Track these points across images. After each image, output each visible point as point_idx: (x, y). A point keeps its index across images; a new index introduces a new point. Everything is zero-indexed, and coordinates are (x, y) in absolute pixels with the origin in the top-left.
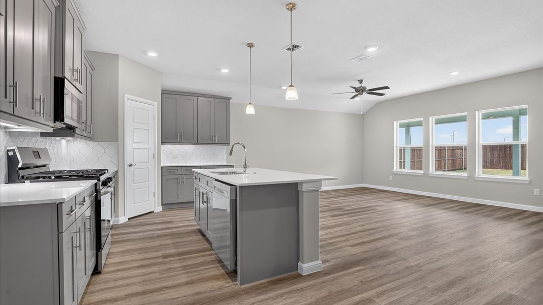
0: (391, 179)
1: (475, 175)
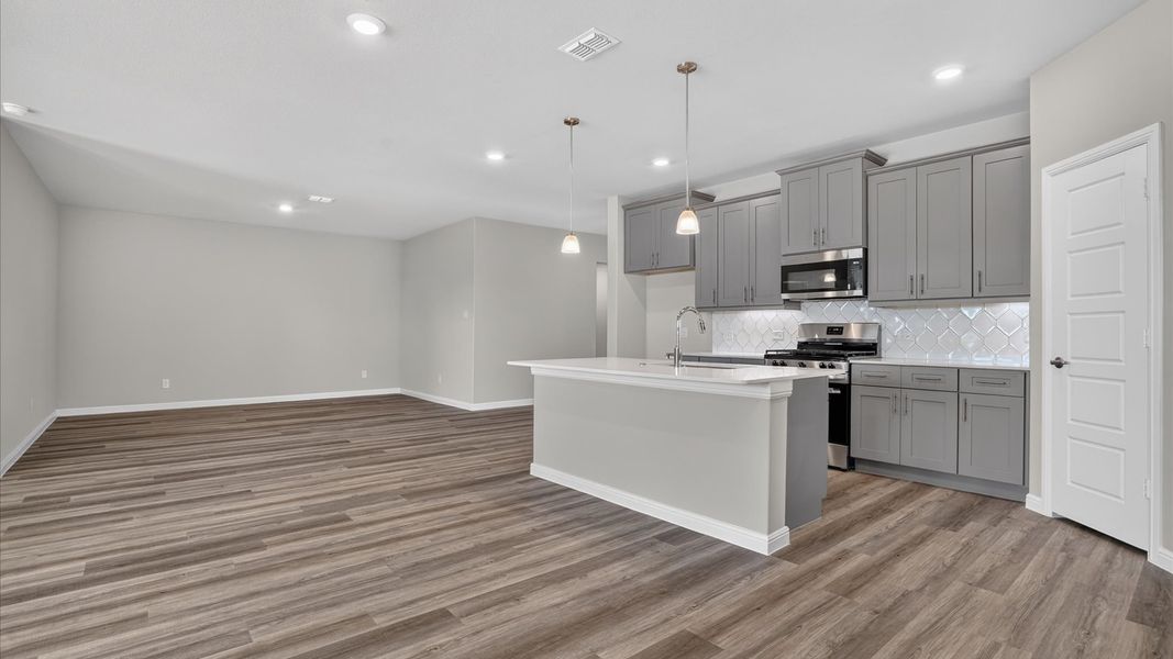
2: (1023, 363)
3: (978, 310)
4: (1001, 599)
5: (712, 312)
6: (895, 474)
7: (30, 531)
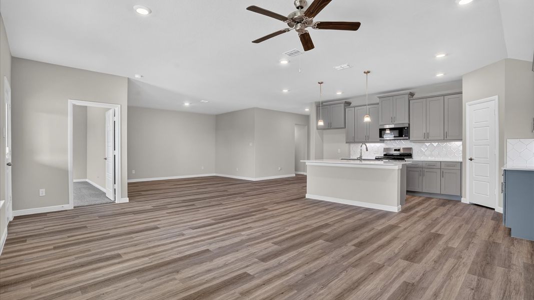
2: (461, 160)
3: (437, 143)
4: (461, 218)
5: (350, 144)
6: (420, 195)
7: (177, 213)
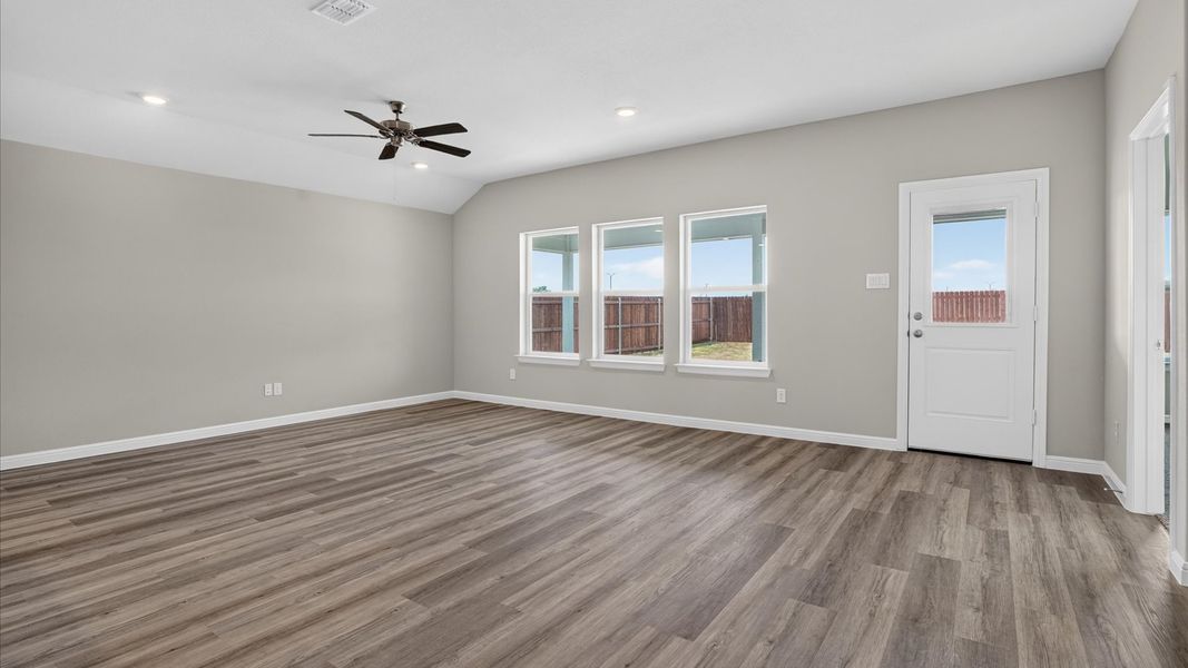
0: (513, 376)
1: (678, 362)
